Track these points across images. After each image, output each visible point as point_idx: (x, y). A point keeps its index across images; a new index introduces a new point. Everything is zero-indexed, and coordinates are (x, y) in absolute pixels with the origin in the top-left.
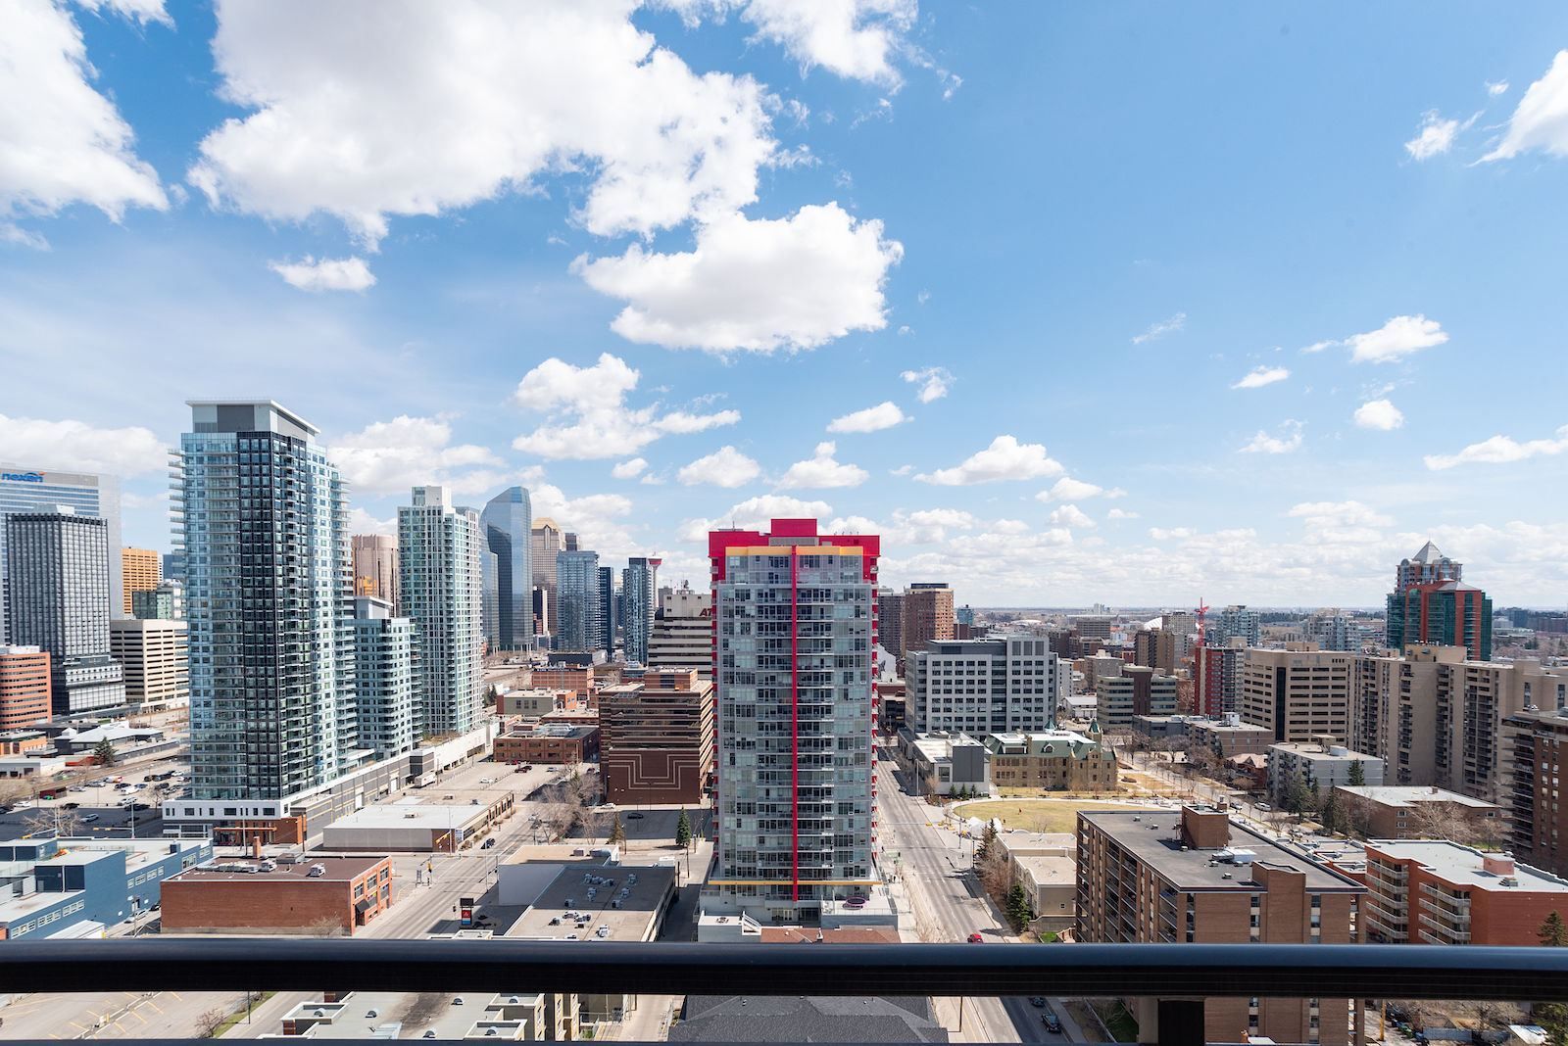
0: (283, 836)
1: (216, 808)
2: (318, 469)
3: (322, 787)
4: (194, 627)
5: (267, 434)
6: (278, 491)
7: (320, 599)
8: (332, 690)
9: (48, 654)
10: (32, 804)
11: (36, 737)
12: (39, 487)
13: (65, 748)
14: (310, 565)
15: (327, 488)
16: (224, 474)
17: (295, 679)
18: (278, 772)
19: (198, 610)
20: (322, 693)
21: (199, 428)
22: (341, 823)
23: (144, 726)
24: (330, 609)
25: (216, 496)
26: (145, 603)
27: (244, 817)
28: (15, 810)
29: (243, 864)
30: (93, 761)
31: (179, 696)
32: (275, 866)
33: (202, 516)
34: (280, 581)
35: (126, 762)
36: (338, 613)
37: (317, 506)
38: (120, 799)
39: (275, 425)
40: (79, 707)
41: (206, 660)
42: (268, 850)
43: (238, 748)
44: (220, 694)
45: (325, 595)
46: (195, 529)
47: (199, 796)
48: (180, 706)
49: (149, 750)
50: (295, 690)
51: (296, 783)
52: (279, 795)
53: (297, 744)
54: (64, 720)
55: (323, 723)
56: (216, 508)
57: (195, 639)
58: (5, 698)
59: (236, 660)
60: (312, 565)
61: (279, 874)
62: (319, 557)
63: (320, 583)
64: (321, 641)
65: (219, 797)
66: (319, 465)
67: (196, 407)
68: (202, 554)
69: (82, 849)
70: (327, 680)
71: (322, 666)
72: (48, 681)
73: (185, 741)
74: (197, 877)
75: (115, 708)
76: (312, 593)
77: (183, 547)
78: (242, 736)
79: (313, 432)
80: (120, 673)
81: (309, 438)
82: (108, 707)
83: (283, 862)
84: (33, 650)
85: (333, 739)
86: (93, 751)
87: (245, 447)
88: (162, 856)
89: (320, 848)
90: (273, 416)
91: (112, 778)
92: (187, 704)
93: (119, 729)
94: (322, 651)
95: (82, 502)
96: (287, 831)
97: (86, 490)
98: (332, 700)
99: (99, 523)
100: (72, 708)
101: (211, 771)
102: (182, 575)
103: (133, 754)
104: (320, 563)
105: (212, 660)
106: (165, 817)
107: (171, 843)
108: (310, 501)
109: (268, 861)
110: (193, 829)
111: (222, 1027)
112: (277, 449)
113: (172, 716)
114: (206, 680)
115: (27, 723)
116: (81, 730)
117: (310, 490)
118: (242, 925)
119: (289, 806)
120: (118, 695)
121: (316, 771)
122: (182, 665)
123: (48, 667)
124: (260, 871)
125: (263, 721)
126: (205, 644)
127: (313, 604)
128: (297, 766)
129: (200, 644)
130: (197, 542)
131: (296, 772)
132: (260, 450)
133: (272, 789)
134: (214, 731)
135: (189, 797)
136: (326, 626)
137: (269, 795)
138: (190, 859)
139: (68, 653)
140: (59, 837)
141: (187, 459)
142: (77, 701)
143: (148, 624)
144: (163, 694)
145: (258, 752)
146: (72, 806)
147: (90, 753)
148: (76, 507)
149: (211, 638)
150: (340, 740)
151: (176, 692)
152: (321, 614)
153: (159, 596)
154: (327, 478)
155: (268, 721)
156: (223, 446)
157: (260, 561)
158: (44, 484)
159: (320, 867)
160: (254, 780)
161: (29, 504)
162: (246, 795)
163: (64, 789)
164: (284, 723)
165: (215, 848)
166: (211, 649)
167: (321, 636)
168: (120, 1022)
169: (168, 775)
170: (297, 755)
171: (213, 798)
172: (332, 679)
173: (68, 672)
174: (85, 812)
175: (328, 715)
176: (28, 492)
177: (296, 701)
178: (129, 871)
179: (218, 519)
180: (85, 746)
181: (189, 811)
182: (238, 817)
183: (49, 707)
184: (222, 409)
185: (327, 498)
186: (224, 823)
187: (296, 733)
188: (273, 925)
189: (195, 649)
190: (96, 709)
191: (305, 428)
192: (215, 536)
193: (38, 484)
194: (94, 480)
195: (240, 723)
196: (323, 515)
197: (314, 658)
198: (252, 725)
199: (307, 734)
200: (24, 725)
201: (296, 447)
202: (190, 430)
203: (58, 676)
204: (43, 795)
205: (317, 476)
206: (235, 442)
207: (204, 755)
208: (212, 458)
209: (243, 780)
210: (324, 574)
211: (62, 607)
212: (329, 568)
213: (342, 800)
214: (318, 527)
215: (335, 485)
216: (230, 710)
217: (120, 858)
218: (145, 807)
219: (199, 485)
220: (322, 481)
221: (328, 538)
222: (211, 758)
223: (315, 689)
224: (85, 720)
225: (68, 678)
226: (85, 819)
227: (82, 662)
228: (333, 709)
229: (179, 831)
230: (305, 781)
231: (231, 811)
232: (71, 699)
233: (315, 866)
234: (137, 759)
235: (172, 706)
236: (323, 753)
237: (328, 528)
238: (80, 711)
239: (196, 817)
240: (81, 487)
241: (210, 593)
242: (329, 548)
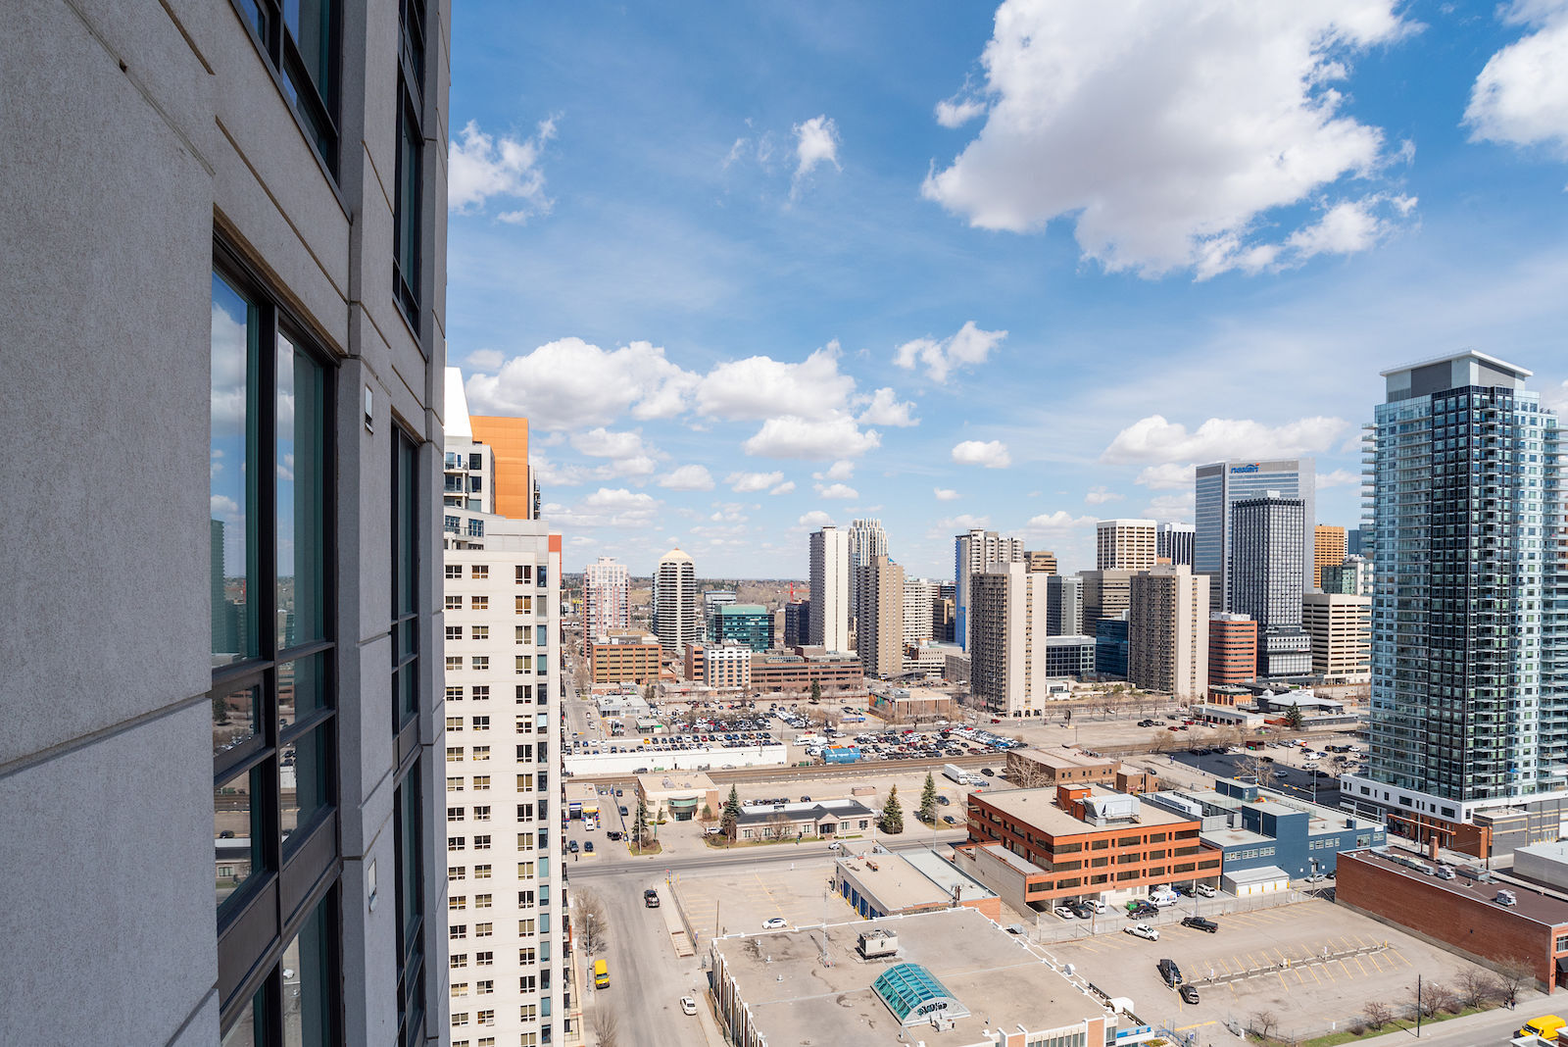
0: (1463, 845)
1: (1381, 790)
2: (1528, 419)
3: (1514, 800)
4: (1380, 603)
5: (1466, 390)
6: (1476, 452)
7: (1524, 575)
8: (1535, 684)
9: (1255, 622)
10: (1240, 751)
11: (1244, 693)
12: (1255, 476)
13: (1264, 707)
14: (1514, 534)
15: (1539, 440)
16: (1417, 441)
17: (1488, 667)
18: (1461, 770)
19: (1385, 586)
20: (1521, 687)
21: (1393, 397)
22: (1535, 849)
23: (1327, 697)
24: (1537, 586)
25: (1407, 465)
26: (1332, 578)
27: (1420, 811)
28: (1230, 753)
29: (1418, 862)
30: (1284, 722)
31: (1358, 671)
32: (1453, 876)
33: (1392, 488)
34: (1475, 554)
35: (1311, 729)
36: (1547, 592)
37: (1527, 464)
38: (1304, 763)
39: (1475, 376)
40: (1276, 672)
41: (1389, 638)
42: (1444, 855)
43: (1418, 735)
44: (1401, 675)
45: (1532, 569)
46: (1385, 502)
47: (1375, 777)
48: (1358, 681)
49: (1330, 721)
50: (1488, 681)
51: (1482, 787)
52: (1461, 797)
53: (1485, 743)
54: (1264, 682)
55: (1520, 724)
56: (1408, 478)
57: (1380, 615)
58: (1226, 657)
59: (1420, 640)
60: (1515, 534)
61: (1455, 885)
62: (1525, 525)
63: (1526, 555)
64: (1524, 625)
65: (1394, 783)
66: (1529, 415)
67: (1390, 376)
68: (1391, 527)
69: (1276, 801)
70: (1529, 672)
71: (1524, 655)
72: (1255, 645)
73: (1366, 718)
74: (1373, 860)
75: (1303, 676)
76: (1514, 568)
77: (1372, 521)
78: (1423, 723)
79: (1522, 376)
80: (1308, 644)
81: (1518, 386)
82: (1297, 674)
83: (1463, 873)
84: (1245, 618)
85: (1533, 745)
86: (1285, 713)
87: (1440, 408)
88: (1339, 828)
89: (1508, 871)
90: (1474, 367)
91: (1299, 741)
92: (1367, 680)
93: (1305, 697)
94: (1524, 637)
95: (1285, 486)
96: (1469, 839)
97: (1287, 472)
98: (1535, 697)
99: (1298, 503)
100: (1270, 672)
101: (1388, 754)
102: (1371, 550)
103: (1317, 722)
104: (1526, 531)
105: (1395, 638)
106: (1342, 790)
107: (1348, 817)
108: (1516, 459)
109: (1448, 869)
110: (1368, 809)
111: (1389, 1025)
112: (1477, 404)
113: (1352, 691)
114: (1388, 658)
115: (1239, 680)
116: (1277, 693)
117: (1517, 446)
118: (1413, 927)
119: (1472, 812)
120: (1305, 664)
121: (1508, 779)
122: (1363, 641)
123: (1255, 633)
124: (1436, 875)
125: (1447, 710)
126: (1390, 621)
127: (1515, 581)
128: (1485, 768)
129: (1384, 620)
130: (1386, 516)
131: (1483, 775)
132: (1457, 409)
133: (1453, 787)
134: (1394, 714)
135: (1366, 775)
136: (1530, 607)
137: (1449, 794)
138: (1365, 839)
139: (1270, 622)
140: (1258, 785)
141: (1380, 431)
142: (1276, 665)
143: (1335, 599)
144: (1344, 668)
145: (1439, 743)
146: (1268, 760)
147: (1283, 715)
148: (1281, 491)
149: (1396, 616)
150: (1542, 748)
151: (1355, 668)
152: (1525, 592)
153: (1344, 571)
154: (1540, 428)
155: (1452, 710)
156: (1417, 411)
157: (1452, 532)
158: (1259, 473)
159: (1509, 895)
160: (1433, 773)
161: (1248, 492)
162: (1423, 787)
163: (1262, 744)
164: (1471, 716)
165: (1388, 835)
166: (1395, 627)
167: (1524, 618)
168: (1299, 971)
169: (1346, 749)
170: (1485, 755)
171: (1389, 782)
172: (1535, 672)
173: (1269, 639)
174: (1278, 767)
175: (1528, 715)
176: (1248, 482)
177: (1487, 693)
178: (1311, 833)
179: (1408, 490)
180: (1280, 707)
181: (1365, 790)
182: (1413, 809)
183: (1255, 670)
184: (1416, 372)
185: (1539, 452)
186: (1398, 812)
187: (1486, 731)
188: (1448, 940)
189: (1379, 626)
190: (1288, 675)
191: (1512, 373)
192: (1405, 508)
193: (1254, 473)
194: (1295, 464)
195: (1422, 709)
196: (1533, 474)
197: (1514, 644)
198: (1434, 712)
199: (1498, 733)
200: (1237, 682)
201: (1500, 398)
202: (1383, 400)
203: (1262, 641)
204: (1249, 745)
205: (1527, 428)
206: (1429, 405)
207: (1382, 736)
208: (1404, 427)
209: (1421, 771)
210: (1531, 545)
211: (1268, 582)
212: (1538, 537)
213: (1541, 822)
214: (1526, 489)
215: (1550, 435)
216: (1410, 692)
217: (1304, 819)
218: (1324, 775)
219: (1390, 456)
220: (1533, 433)
221: (1538, 500)
222: (1389, 741)
223: (1512, 681)
224: (1280, 684)
225: (1269, 645)
226: (1277, 774)
227: (1281, 632)
228: (1535, 708)
229: (1354, 808)
230: (1493, 788)
231: (1407, 801)
232: (1271, 663)
233: (1503, 892)
234: (1320, 728)
235: (1352, 681)
236: (1519, 760)
237: (1539, 488)
238: (1277, 675)
239: (1371, 797)
240: (1285, 472)
241: (1396, 568)
242: (1539, 513)
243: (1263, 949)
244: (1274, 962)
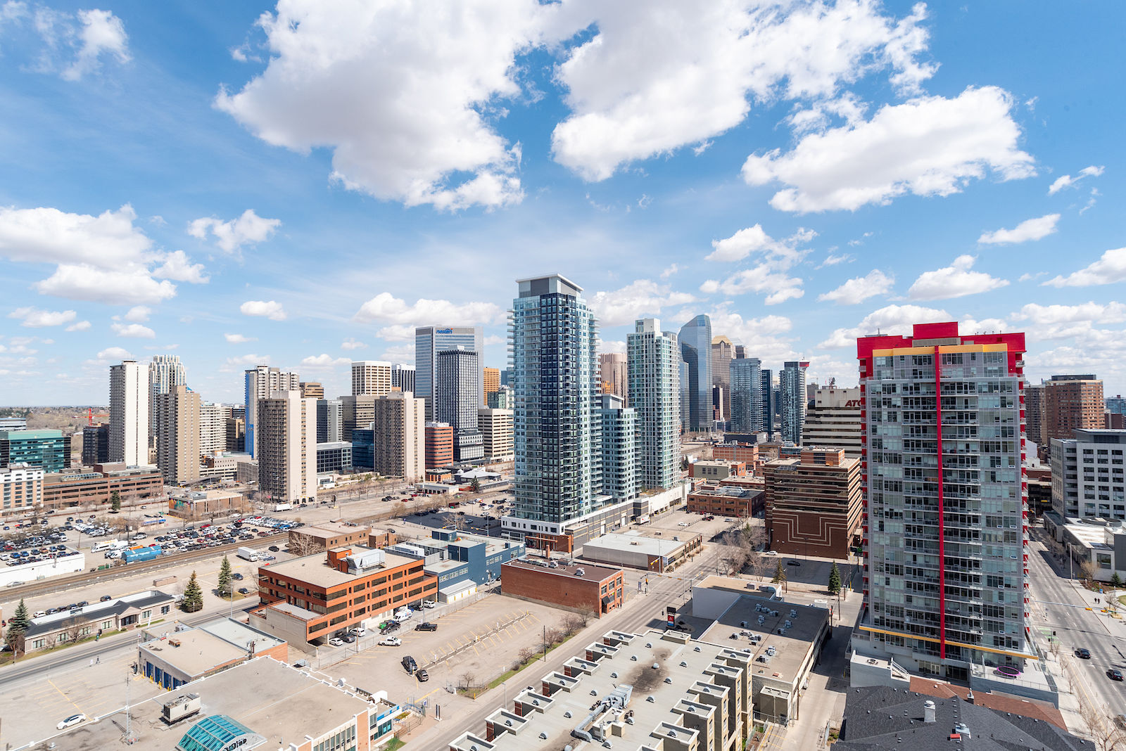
0: (560, 547)
1: (525, 524)
2: (582, 313)
3: (582, 518)
4: (517, 413)
5: (555, 295)
6: (561, 329)
7: (582, 396)
8: (588, 455)
9: (452, 427)
10: (446, 510)
11: (447, 473)
12: (450, 336)
13: (458, 480)
14: (577, 375)
15: (587, 325)
16: (533, 321)
17: (568, 447)
18: (558, 505)
19: (520, 403)
20: (583, 457)
21: (522, 295)
22: (595, 542)
23: (492, 471)
24: (588, 402)
25: (529, 334)
26: (493, 399)
27: (541, 532)
28: (440, 512)
29: (541, 561)
30: (470, 489)
31: (508, 454)
32: (557, 565)
33: (522, 347)
34: (561, 385)
35: (485, 491)
36: (592, 405)
37: (582, 337)
38: (481, 512)
39: (560, 288)
40: (464, 458)
41: (523, 434)
42: (553, 554)
43: (538, 488)
44: (530, 454)
45: (585, 394)
46: (519, 354)
47: (518, 516)
48: (508, 460)
49: (494, 485)
50: (569, 454)
51: (568, 513)
52: (559, 521)
53: (569, 489)
54: (458, 464)
55: (583, 477)
56: (529, 342)
57: (518, 420)
58: (435, 451)
59: (538, 434)
60: (578, 374)
61: (560, 571)
62: (582, 369)
63: (583, 386)
64: (583, 423)
65: (528, 518)
66: (583, 311)
67: (520, 283)
68: (522, 369)
69: (467, 538)
70: (586, 448)
71: (583, 440)
72: (452, 442)
73: (512, 481)
74: (518, 565)
75: (479, 459)
76: (579, 392)
77: (512, 366)
78: (540, 481)
79: (579, 291)
80: (482, 439)
81: (578, 295)
82: (476, 458)
83: (563, 563)
84: (445, 425)
85: (589, 487)
86: (470, 483)
87: (544, 304)
88: (501, 549)
89: (581, 557)
90: (559, 283)
91: (478, 500)
92: (512, 459)
93: (480, 472)
94: (584, 430)
95: (467, 343)
96: (563, 544)
97: (468, 335)
98: (588, 461)
99: (474, 354)
100: (461, 458)
101: (524, 501)
102: (512, 383)
103: (487, 487)
104: (583, 373)
105: (526, 434)
106: (502, 526)
107: (506, 542)
108: (577, 334)
109: (554, 562)
110: (516, 535)
111: (532, 659)
112: (561, 303)
113: (505, 466)
114: (523, 445)
115: (444, 465)
116: (466, 471)
117: (578, 327)
118: (540, 599)
119: (564, 528)
120: (480, 452)
121: (579, 507)
122: (510, 436)
123: (452, 435)
124: (549, 567)
125: (551, 472)
126: (523, 424)
127: (579, 399)
128: (569, 502)
129: (520, 423)
130: (520, 363)
131: (568, 507)
132: (552, 305)
133: (555, 516)
134: (526, 477)
135: (514, 515)
136: (585, 413)
137: (553, 520)
138: (514, 553)
139: (460, 427)
140: (456, 530)
141: (516, 314)
142: (465, 454)
143: (495, 412)
144: (501, 453)
145: (548, 492)
146: (462, 513)
147: (469, 484)
148: (465, 346)
149: (525, 420)
150: (592, 488)
151: (506, 452)
152: (583, 405)
153: (499, 395)
154: (587, 318)
155: (553, 472)
156: (533, 304)
157: (551, 373)
158: (452, 334)
159: (582, 571)
160: (546, 509)
161: (446, 346)
162: (542, 518)
163: (458, 504)
164: (562, 474)
165: (526, 548)
166: (526, 427)
167: (583, 420)
168: (484, 642)
169: (503, 501)
170: (569, 496)
171: (526, 518)
172: (588, 448)
173: (460, 437)
174: (468, 517)
175: (586, 471)
176: (446, 340)
177: (569, 461)
178: (487, 555)
179: (530, 348)
180: (467, 480)
181: (514, 524)
182: (537, 531)
183: (452, 457)
184: (533, 282)
185: (587, 331)
186: (530, 534)
187: (569, 482)
188: (556, 602)
189: (518, 427)
190: (472, 459)
191: (575, 288)
192: (529, 358)
193: (450, 334)
194: (472, 330)
195: (539, 473)
196: (584, 342)
197: (579, 434)
198: (545, 474)
199: (574, 483)
200: (442, 466)
201: (570, 301)
202: (517, 297)
203: (456, 439)
204: (451, 505)
205: (582, 318)
206: (539, 301)
207: (521, 491)
208: (528, 312)
209: (540, 508)
210: (585, 380)
211: (458, 402)
212: (588, 376)
213: (594, 527)
214: (582, 350)
215: (591, 322)
216: (534, 464)
217: (484, 546)
218: (493, 518)
219: (521, 328)
220: (584, 321)
221: (587, 357)
222: (524, 494)
223: (579, 454)
224: (467, 465)
225: (460, 441)
226: (467, 522)
227: (467, 433)
228: (589, 467)
229: (508, 535)
230: (573, 513)
231: (534, 527)
232: (461, 453)
233: (579, 569)
234: (489, 490)
235: (505, 460)
236: (583, 496)
237: (587, 350)
238: (465, 460)
239: (517, 528)
240: (467, 335)
241: (525, 393)
242: (587, 363)
243: (464, 634)
244: (470, 640)
